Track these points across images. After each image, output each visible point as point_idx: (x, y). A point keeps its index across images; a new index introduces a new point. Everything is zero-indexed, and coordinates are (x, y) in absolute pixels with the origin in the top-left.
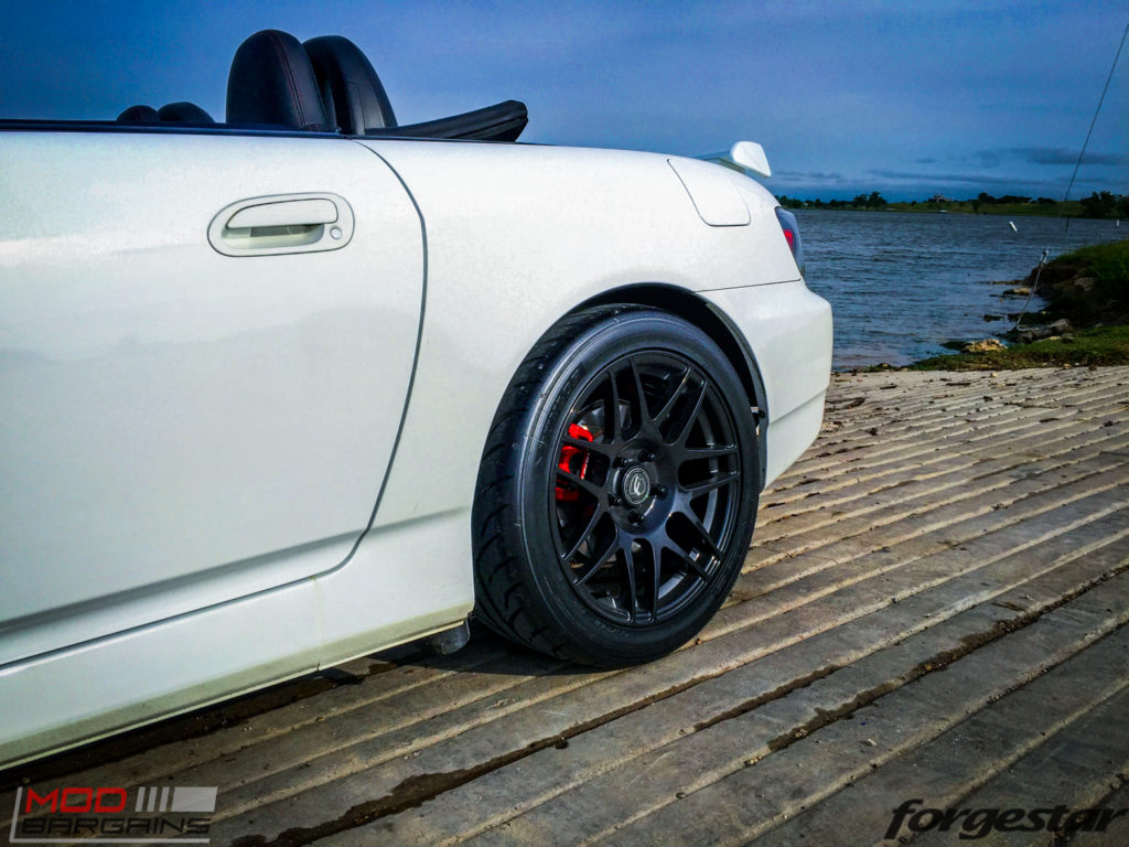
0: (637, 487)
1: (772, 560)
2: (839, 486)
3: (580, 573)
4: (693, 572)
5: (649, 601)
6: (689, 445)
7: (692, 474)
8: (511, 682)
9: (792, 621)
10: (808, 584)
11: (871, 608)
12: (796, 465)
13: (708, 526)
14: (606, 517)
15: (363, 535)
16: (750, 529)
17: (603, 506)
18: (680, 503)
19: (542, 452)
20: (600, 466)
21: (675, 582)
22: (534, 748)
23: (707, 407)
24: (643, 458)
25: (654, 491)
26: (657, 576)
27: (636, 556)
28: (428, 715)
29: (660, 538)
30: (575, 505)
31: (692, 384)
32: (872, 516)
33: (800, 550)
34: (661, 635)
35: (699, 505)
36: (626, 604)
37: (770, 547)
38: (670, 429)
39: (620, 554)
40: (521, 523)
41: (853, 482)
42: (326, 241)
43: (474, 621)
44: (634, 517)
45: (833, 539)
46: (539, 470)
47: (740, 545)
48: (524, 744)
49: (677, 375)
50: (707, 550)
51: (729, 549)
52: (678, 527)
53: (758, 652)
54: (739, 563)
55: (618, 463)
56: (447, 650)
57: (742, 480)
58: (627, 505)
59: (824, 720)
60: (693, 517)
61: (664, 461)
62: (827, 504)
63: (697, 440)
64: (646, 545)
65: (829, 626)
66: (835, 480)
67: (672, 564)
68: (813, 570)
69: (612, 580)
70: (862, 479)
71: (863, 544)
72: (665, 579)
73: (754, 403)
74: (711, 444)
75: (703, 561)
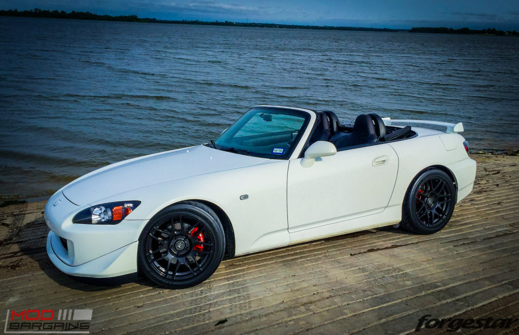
0: (430, 201)
1: (459, 219)
2: (481, 202)
3: (419, 216)
4: (440, 218)
5: (431, 223)
6: (441, 194)
7: (441, 199)
8: (404, 235)
9: (461, 230)
10: (466, 224)
11: (479, 229)
12: (469, 195)
13: (444, 210)
14: (424, 207)
15: (386, 207)
16: (452, 211)
17: (424, 205)
18: (438, 205)
19: (414, 195)
20: (423, 197)
21: (437, 220)
22: (412, 244)
23: (445, 187)
24: (431, 196)
25: (433, 202)
26: (433, 219)
27: (429, 214)
28: (391, 238)
29: (434, 211)
30: (419, 205)
31: (442, 183)
32: (487, 210)
33: (466, 217)
34: (434, 229)
35: (442, 206)
36: (427, 223)
37: (458, 216)
38: (437, 191)
39: (426, 214)
40: (410, 207)
41: (485, 201)
42: (386, 163)
43: (401, 223)
44: (429, 206)
45: (474, 215)
46: (413, 198)
47: (450, 215)
48: (410, 243)
49: (439, 181)
50: (443, 214)
51: (448, 214)
52: (438, 209)
53: (453, 234)
54: (449, 219)
55: (427, 197)
56: (395, 227)
57: (451, 201)
58: (428, 205)
59: (464, 244)
60: (441, 208)
61: (435, 197)
62: (476, 207)
63: (442, 193)
64: (431, 213)
65: (469, 231)
66: (480, 200)
67: (436, 216)
68: (468, 221)
69: (425, 218)
70: (488, 200)
71: (482, 217)
72: (435, 219)
73: (454, 181)
74: (445, 193)
75: (442, 216)
